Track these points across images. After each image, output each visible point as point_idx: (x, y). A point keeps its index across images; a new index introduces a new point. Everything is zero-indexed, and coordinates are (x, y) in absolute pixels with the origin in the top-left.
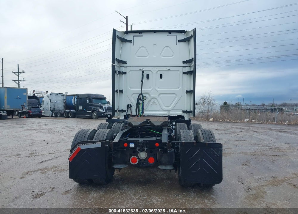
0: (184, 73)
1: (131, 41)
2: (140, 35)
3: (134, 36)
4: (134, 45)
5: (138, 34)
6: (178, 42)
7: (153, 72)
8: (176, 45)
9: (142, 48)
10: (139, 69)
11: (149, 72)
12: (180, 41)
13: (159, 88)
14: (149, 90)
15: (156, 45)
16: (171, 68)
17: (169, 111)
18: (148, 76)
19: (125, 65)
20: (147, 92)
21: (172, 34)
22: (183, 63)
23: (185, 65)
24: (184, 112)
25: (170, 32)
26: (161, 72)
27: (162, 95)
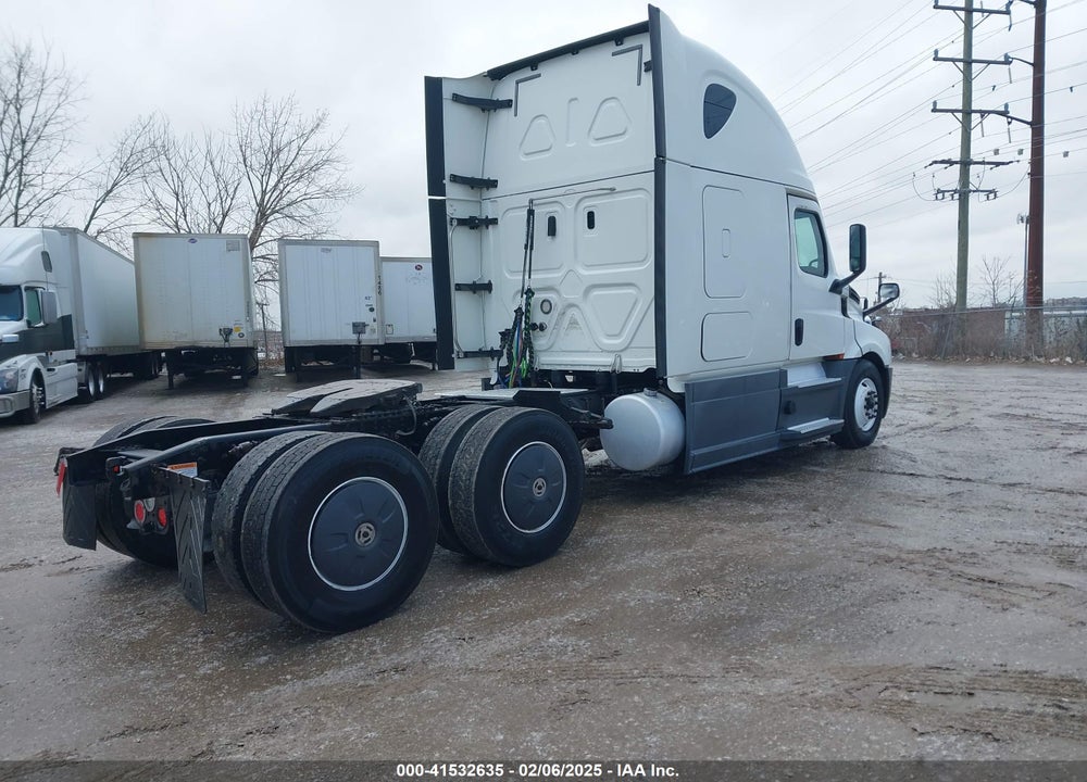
1: (508, 104)
2: (535, 72)
3: (517, 83)
4: (516, 115)
5: (528, 72)
6: (646, 71)
7: (566, 205)
8: (639, 83)
9: (537, 122)
10: (521, 204)
11: (557, 208)
12: (649, 66)
13: (584, 265)
14: (556, 275)
15: (576, 99)
16: (618, 184)
17: (618, 353)
18: (552, 222)
19: (493, 193)
20: (548, 284)
21: (627, 43)
25: (618, 37)
26: (589, 204)
27: (596, 293)
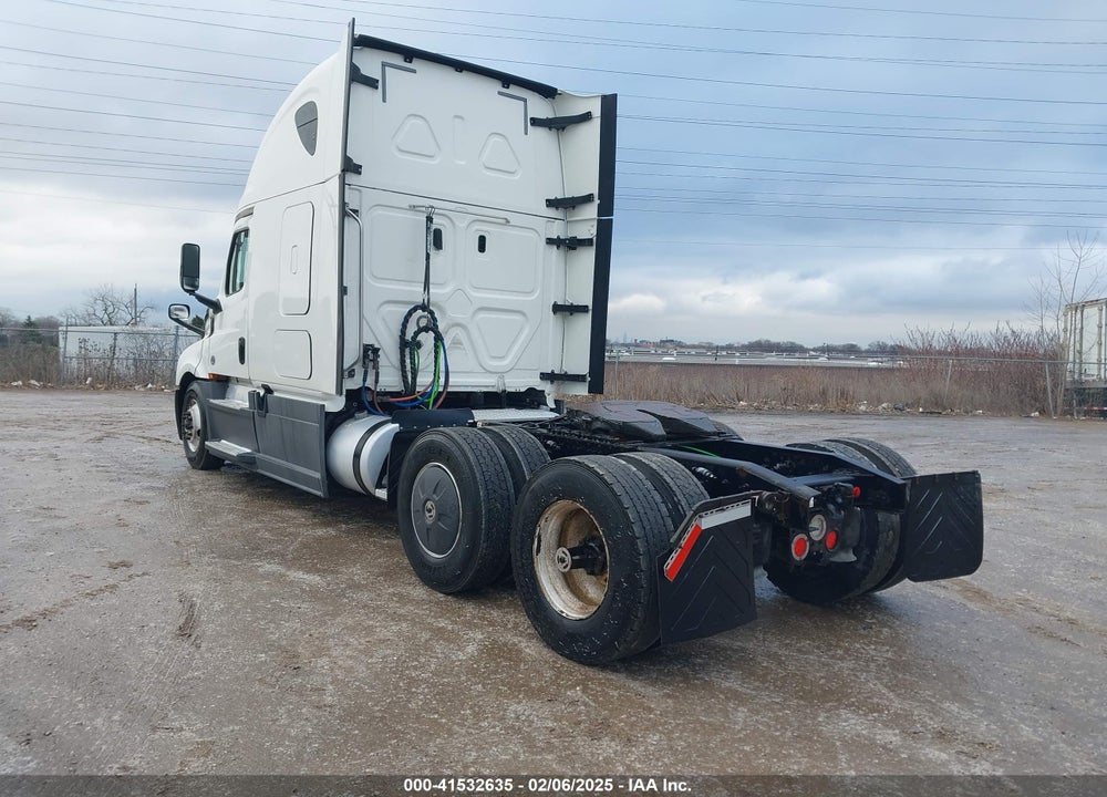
0: (550, 241)
1: (373, 83)
2: (408, 65)
3: (383, 65)
4: (384, 101)
5: (399, 60)
6: (532, 124)
7: (457, 223)
8: (526, 134)
9: (414, 121)
10: (406, 205)
11: (444, 222)
12: (535, 122)
13: (472, 285)
14: (442, 292)
15: (461, 118)
16: (513, 219)
17: (501, 374)
18: (438, 235)
19: (356, 179)
20: (433, 299)
21: (514, 90)
22: (547, 206)
23: (552, 212)
24: (544, 376)
25: (507, 80)
26: (484, 229)
27: (481, 315)
